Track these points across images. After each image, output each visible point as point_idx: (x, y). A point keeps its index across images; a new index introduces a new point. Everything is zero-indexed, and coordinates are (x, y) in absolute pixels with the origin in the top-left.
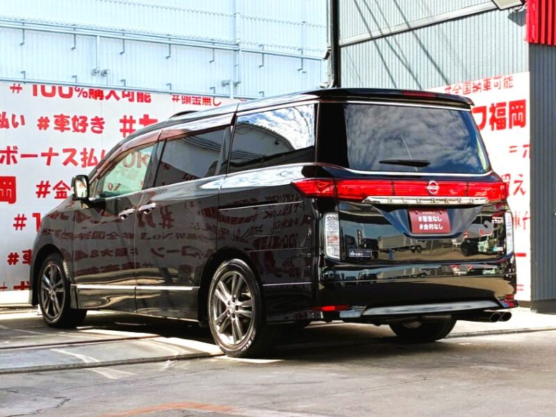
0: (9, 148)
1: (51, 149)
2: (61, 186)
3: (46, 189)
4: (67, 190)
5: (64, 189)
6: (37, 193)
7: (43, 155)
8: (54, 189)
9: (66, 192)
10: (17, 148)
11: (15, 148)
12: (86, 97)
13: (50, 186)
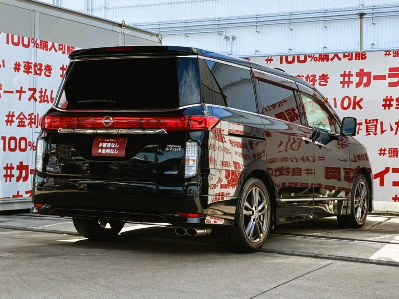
12: (316, 61)
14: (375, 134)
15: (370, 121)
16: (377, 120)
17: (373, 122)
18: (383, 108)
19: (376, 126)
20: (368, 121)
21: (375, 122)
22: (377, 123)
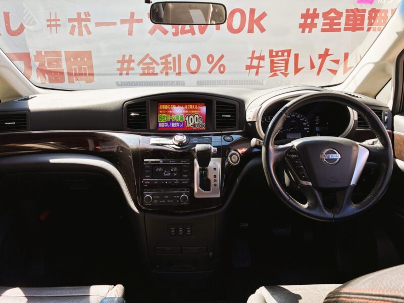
0: (79, 14)
1: (132, 14)
2: (148, 60)
4: (154, 65)
7: (123, 22)
8: (139, 64)
10: (89, 15)
11: (87, 14)
14: (286, 75)
15: (277, 52)
16: (289, 52)
17: (283, 55)
18: (301, 29)
19: (287, 62)
20: (274, 54)
21: (286, 54)
22: (289, 55)
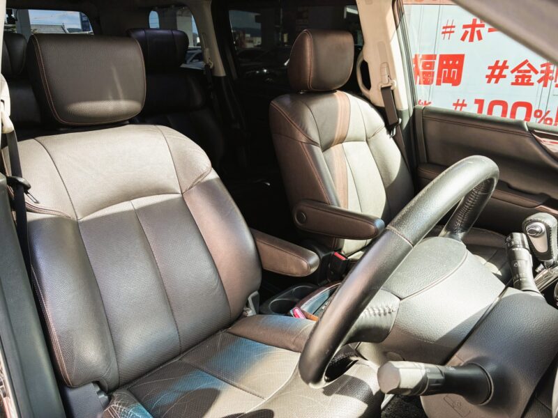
3: (501, 72)
5: (529, 71)
6: (487, 76)
9: (530, 77)
13: (507, 67)
